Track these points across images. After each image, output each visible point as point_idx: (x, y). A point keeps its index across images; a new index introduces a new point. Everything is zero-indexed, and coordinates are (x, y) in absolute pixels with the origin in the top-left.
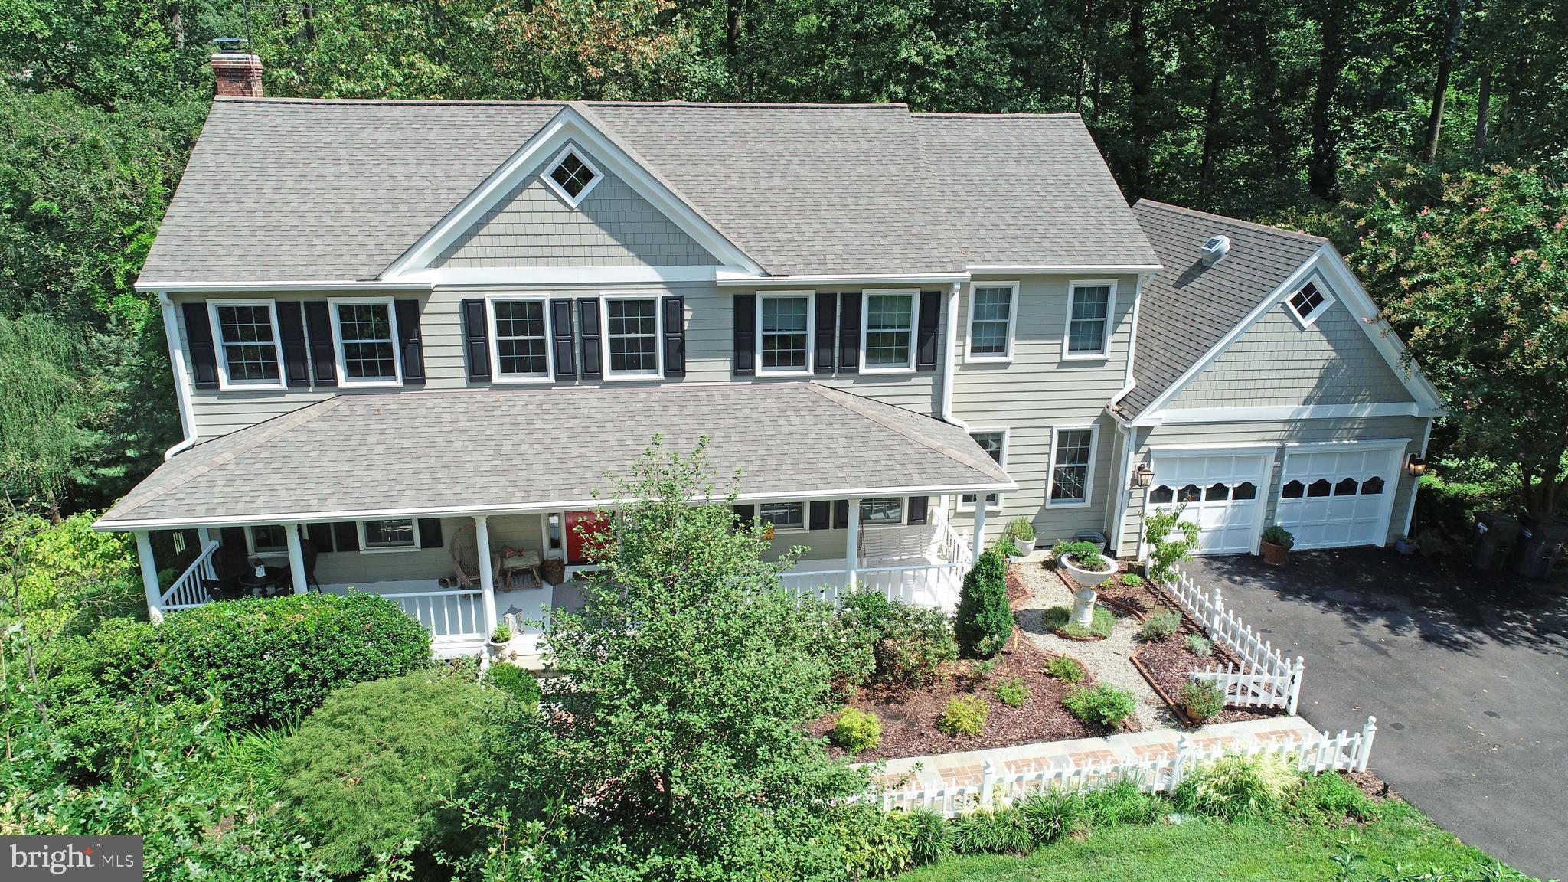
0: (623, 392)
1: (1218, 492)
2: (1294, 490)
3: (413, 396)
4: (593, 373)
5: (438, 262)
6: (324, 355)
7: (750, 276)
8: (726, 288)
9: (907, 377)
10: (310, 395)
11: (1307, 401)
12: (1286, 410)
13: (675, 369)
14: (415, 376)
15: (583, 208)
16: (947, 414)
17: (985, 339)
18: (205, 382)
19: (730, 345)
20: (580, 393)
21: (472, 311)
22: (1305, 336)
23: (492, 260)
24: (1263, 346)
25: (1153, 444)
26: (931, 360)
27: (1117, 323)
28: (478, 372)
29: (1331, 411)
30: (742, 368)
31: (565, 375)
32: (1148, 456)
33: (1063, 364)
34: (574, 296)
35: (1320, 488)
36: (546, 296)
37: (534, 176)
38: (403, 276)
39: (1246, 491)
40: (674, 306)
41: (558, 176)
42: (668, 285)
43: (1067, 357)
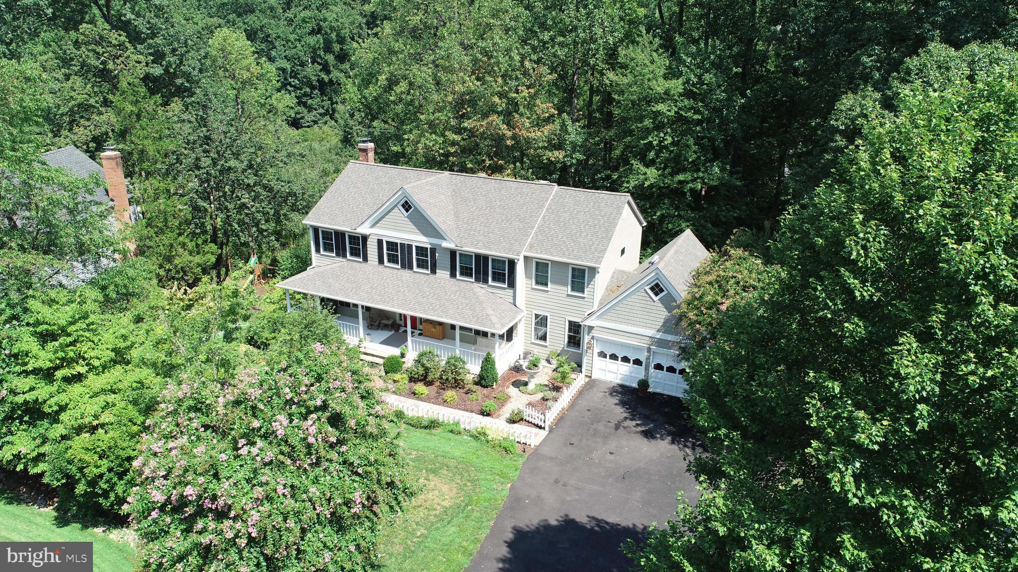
0: (418, 275)
1: (626, 359)
2: (659, 367)
3: (364, 265)
4: (411, 267)
5: (373, 226)
6: (344, 250)
7: (452, 246)
8: (446, 249)
9: (505, 289)
10: (341, 259)
11: (659, 331)
12: (651, 332)
13: (434, 271)
14: (365, 259)
15: (408, 217)
16: (517, 304)
17: (540, 280)
18: (318, 251)
19: (449, 266)
20: (406, 273)
21: (380, 242)
22: (655, 304)
23: (385, 228)
24: (638, 305)
25: (594, 333)
26: (512, 285)
27: (588, 284)
28: (381, 261)
29: (670, 338)
30: (453, 275)
31: (403, 267)
32: (593, 338)
33: (568, 295)
34: (406, 243)
35: (671, 370)
36: (399, 242)
37: (396, 206)
38: (363, 230)
39: (637, 362)
40: (433, 251)
41: (403, 206)
42: (431, 244)
43: (570, 293)
